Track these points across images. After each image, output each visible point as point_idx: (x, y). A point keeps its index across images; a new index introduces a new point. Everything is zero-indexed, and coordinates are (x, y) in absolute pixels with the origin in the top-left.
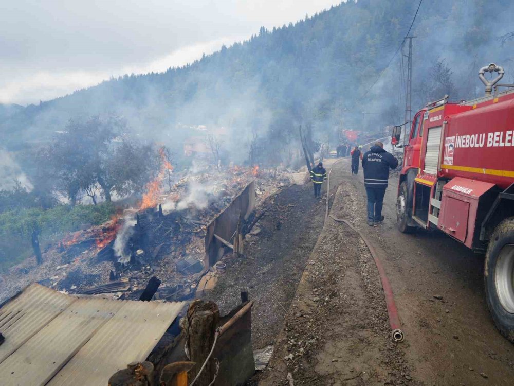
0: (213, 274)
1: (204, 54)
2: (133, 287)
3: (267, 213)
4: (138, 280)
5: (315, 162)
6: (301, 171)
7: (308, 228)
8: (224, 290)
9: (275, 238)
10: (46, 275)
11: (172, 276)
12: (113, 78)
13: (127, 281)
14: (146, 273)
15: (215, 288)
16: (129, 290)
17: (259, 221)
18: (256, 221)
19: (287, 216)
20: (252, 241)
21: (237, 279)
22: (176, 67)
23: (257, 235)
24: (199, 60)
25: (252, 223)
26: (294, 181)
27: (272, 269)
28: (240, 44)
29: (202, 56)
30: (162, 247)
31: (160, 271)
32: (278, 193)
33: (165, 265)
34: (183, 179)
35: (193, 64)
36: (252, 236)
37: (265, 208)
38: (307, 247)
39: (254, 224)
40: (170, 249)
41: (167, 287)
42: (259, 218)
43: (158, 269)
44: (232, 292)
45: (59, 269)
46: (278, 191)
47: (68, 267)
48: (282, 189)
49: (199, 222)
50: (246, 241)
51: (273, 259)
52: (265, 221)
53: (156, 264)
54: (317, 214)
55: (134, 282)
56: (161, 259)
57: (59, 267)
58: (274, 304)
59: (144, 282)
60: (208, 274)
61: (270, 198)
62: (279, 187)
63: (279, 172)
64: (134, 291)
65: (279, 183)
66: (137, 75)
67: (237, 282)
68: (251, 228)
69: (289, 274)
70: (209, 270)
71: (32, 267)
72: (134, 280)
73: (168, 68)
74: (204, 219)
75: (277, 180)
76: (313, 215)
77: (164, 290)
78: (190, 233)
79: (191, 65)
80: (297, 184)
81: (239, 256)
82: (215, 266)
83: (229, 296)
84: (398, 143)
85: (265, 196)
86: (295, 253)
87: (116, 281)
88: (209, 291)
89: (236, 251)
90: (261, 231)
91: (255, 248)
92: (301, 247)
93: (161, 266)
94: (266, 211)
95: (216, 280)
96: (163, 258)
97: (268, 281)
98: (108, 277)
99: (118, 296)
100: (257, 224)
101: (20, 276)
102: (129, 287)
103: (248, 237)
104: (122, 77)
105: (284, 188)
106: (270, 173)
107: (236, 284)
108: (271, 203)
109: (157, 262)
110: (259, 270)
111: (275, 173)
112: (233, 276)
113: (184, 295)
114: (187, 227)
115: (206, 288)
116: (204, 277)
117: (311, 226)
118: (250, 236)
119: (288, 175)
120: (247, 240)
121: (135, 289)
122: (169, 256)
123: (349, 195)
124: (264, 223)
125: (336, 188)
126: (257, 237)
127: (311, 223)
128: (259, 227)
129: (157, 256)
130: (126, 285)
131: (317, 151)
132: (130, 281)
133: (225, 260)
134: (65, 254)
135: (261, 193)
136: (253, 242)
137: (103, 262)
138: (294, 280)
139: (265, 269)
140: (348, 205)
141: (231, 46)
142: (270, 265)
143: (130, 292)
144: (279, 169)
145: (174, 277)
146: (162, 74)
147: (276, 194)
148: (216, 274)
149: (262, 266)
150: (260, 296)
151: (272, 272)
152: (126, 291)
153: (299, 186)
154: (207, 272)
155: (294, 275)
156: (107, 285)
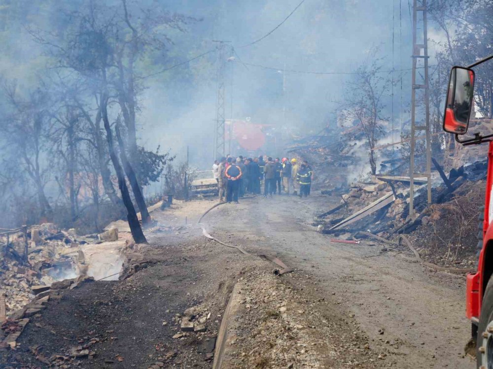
5: (149, 209)
6: (106, 239)
32: (32, 310)
46: (34, 302)
48: (46, 298)
61: (6, 328)
62: (36, 292)
63: (38, 242)
65: (39, 276)
75: (31, 267)
80: (97, 279)
84: (463, 130)
106: (10, 246)
108: (9, 348)
111: (27, 246)
119: (67, 250)
123: (276, 316)
125: (225, 290)
131: (154, 178)
140: (284, 350)
144: (40, 233)
147: (25, 316)
153: (101, 284)
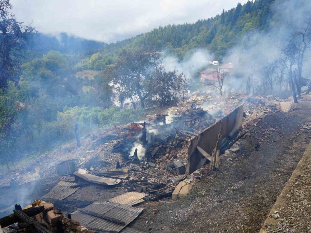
0: (189, 181)
1: (224, 10)
2: (130, 176)
3: (248, 134)
4: (136, 172)
5: (301, 94)
6: (287, 101)
7: (284, 152)
8: (195, 198)
9: (251, 158)
10: (79, 155)
11: (162, 173)
12: (161, 27)
13: (127, 171)
14: (143, 167)
15: (188, 194)
16: (127, 178)
17: (239, 140)
18: (237, 140)
19: (267, 139)
20: (230, 157)
21: (208, 191)
22: (203, 20)
23: (235, 152)
24: (220, 14)
25: (233, 140)
26: (280, 108)
27: (242, 187)
28: (252, 2)
29: (222, 12)
30: (160, 148)
31: (154, 167)
32: (262, 117)
33: (159, 163)
34: (192, 98)
35: (215, 17)
36: (230, 153)
37: (248, 129)
38: (280, 172)
39: (235, 142)
40: (166, 151)
41: (154, 182)
42: (240, 137)
43: (153, 165)
44: (201, 202)
45: (88, 153)
46: (263, 115)
47: (93, 153)
48: (267, 115)
49: (192, 133)
50: (224, 157)
51: (245, 178)
52: (245, 140)
53: (153, 160)
54: (296, 141)
55: (132, 173)
56: (157, 158)
57: (88, 151)
58: (236, 225)
59: (139, 175)
60: (185, 180)
61: (254, 121)
63: (268, 100)
64: (131, 180)
65: (267, 109)
66: (176, 25)
67: (208, 193)
68: (231, 146)
69: (258, 197)
70: (186, 177)
71: (74, 148)
72: (133, 172)
73: (198, 20)
74: (196, 131)
75: (265, 106)
76: (292, 141)
77: (151, 185)
78: (183, 141)
79: (214, 18)
81: (215, 169)
82: (192, 174)
83: (198, 205)
85: (252, 118)
86: (267, 176)
87: (119, 170)
88: (183, 196)
89: (213, 165)
90: (240, 149)
91: (231, 164)
92: (276, 171)
93: (156, 163)
94: (247, 132)
95: (191, 187)
96: (160, 157)
97: (236, 198)
98: (116, 166)
99: (117, 183)
100: (237, 142)
101: (65, 153)
102: (127, 176)
103: (227, 153)
104: (167, 26)
105: (269, 114)
106: (261, 100)
107: (207, 195)
108: (254, 126)
109: (154, 159)
110: (230, 186)
111: (265, 100)
112: (206, 187)
113: (165, 193)
114: (181, 136)
115: (180, 193)
116: (181, 182)
117: (289, 151)
118: (229, 153)
119: (276, 103)
120: (226, 156)
121: (131, 179)
122: (164, 156)
124: (244, 142)
126: (235, 154)
127: (289, 149)
128: (239, 145)
129: (155, 155)
130: (126, 174)
131: (305, 85)
132: (129, 171)
133: (202, 170)
134: (94, 143)
135: (250, 115)
136: (231, 159)
137: (114, 153)
138: (262, 204)
139: (236, 186)
141: (245, 4)
142: (242, 183)
143: (127, 181)
145: (163, 174)
146: (193, 25)
147: (260, 118)
148: (191, 182)
149: (234, 183)
150: (226, 213)
151: (241, 191)
152: (124, 179)
153: (283, 113)
154: (184, 179)
155: (263, 198)
156: (113, 172)
